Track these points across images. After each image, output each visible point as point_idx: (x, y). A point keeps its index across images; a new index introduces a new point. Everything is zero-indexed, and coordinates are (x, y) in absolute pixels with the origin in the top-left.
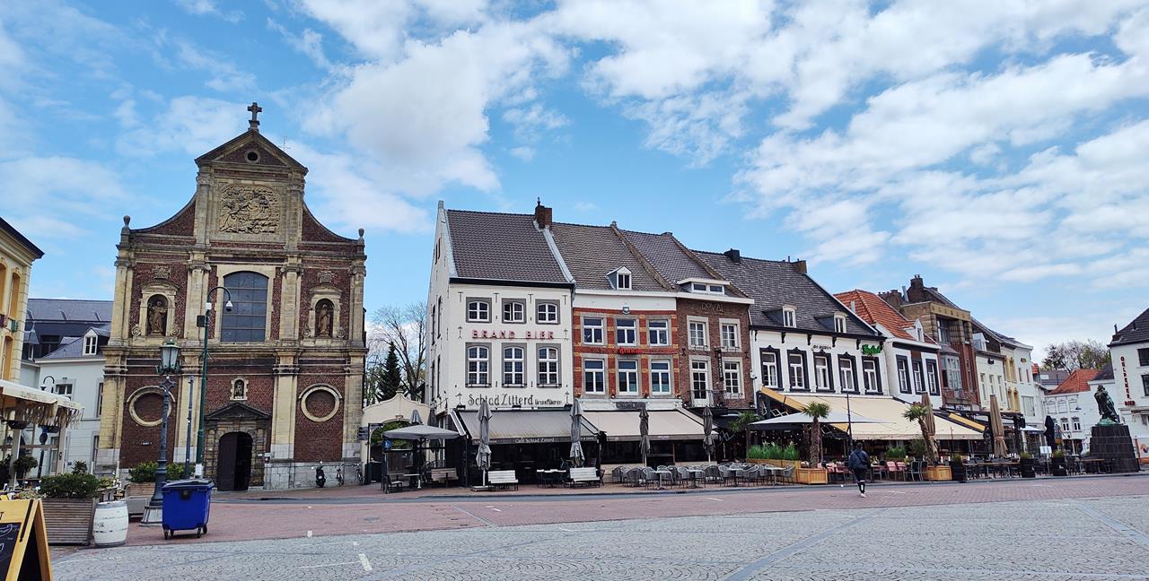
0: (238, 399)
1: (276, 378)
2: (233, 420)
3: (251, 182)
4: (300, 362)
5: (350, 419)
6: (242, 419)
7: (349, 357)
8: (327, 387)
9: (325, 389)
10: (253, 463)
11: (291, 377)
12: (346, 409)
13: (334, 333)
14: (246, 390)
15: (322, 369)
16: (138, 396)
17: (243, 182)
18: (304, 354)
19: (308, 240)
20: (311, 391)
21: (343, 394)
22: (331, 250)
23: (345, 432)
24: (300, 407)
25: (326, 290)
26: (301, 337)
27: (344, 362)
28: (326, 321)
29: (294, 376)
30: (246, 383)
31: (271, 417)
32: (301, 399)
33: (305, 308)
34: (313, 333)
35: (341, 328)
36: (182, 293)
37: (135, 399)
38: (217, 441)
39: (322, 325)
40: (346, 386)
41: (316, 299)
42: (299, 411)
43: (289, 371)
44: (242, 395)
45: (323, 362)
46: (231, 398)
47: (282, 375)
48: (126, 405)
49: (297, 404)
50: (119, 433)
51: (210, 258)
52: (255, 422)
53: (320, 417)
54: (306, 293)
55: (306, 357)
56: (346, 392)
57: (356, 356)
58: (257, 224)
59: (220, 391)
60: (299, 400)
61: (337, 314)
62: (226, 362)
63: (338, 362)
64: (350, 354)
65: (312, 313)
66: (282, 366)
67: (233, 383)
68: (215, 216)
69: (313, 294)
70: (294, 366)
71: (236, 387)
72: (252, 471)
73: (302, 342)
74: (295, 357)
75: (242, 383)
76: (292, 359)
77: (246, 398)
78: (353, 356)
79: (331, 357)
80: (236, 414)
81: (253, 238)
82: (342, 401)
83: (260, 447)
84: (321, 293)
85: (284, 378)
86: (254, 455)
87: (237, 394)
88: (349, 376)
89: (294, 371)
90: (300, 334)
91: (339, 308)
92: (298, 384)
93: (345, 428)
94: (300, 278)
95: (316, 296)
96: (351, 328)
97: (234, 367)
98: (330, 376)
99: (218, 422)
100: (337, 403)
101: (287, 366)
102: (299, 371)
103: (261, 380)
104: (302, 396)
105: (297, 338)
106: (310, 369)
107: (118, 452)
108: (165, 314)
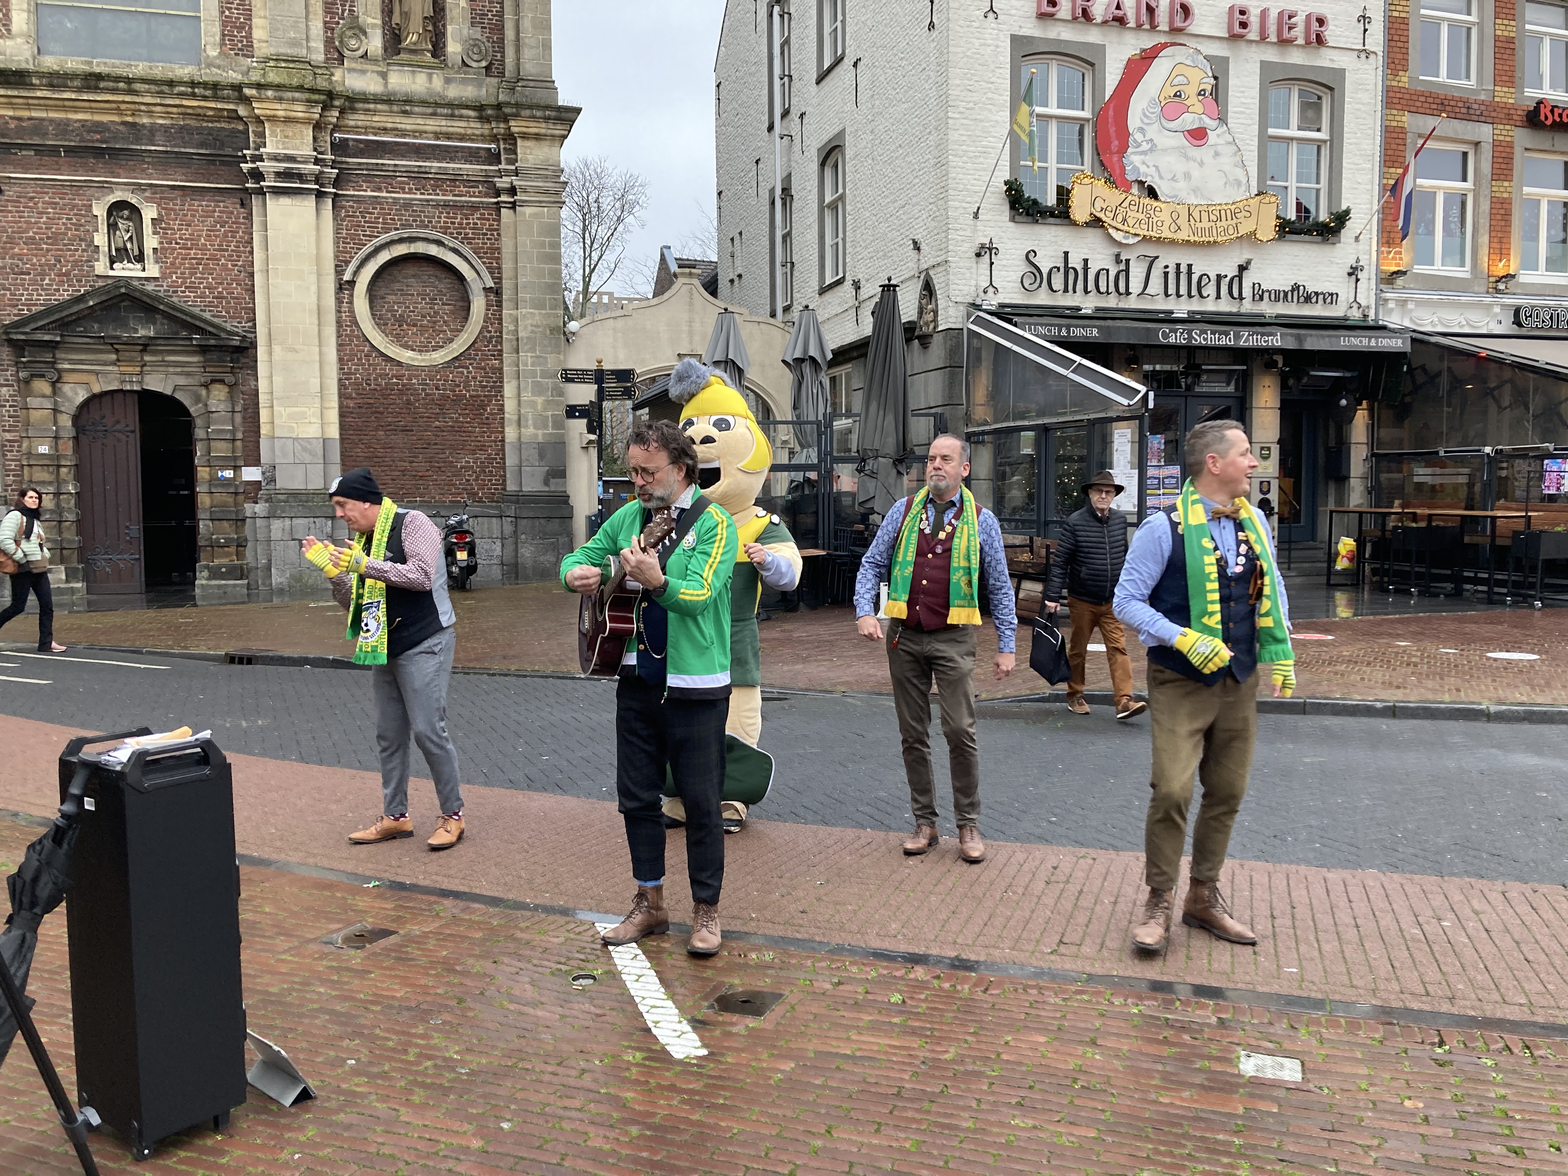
0: (125, 270)
1: (255, 201)
2: (114, 345)
4: (339, 147)
5: (527, 357)
6: (146, 346)
7: (511, 138)
8: (439, 243)
9: (433, 250)
10: (204, 500)
11: (311, 200)
12: (508, 327)
13: (453, 48)
14: (151, 242)
15: (419, 178)
18: (352, 120)
20: (384, 257)
21: (496, 272)
23: (510, 406)
24: (352, 311)
26: (336, 55)
27: (494, 158)
29: (320, 197)
30: (149, 213)
31: (254, 345)
32: (352, 283)
34: (375, 43)
35: (477, 33)
38: (66, 421)
39: (405, 15)
40: (507, 245)
42: (347, 325)
43: (300, 177)
44: (140, 258)
45: (419, 151)
46: (101, 267)
47: (279, 192)
49: (339, 301)
52: (195, 359)
53: (422, 349)
55: (355, 129)
56: (507, 266)
57: (538, 137)
59: (55, 239)
60: (344, 287)
62: (63, 127)
63: (472, 156)
64: (516, 126)
66: (276, 158)
67: (100, 210)
70: (317, 161)
71: (112, 227)
72: (204, 527)
73: (338, 73)
74: (318, 127)
75: (135, 212)
76: (309, 132)
77: (153, 270)
78: (525, 136)
79: (449, 136)
80: (125, 326)
82: (495, 293)
83: (221, 449)
85: (285, 201)
86: (203, 473)
87: (119, 255)
88: (513, 206)
89: (318, 178)
90: (329, 42)
92: (337, 231)
93: (509, 390)
96: (509, 34)
97: (98, 153)
98: (446, 205)
99: (60, 355)
100: (478, 304)
101: (291, 159)
102: (337, 182)
103: (201, 205)
104: (356, 273)
105: (319, 57)
106: (373, 177)
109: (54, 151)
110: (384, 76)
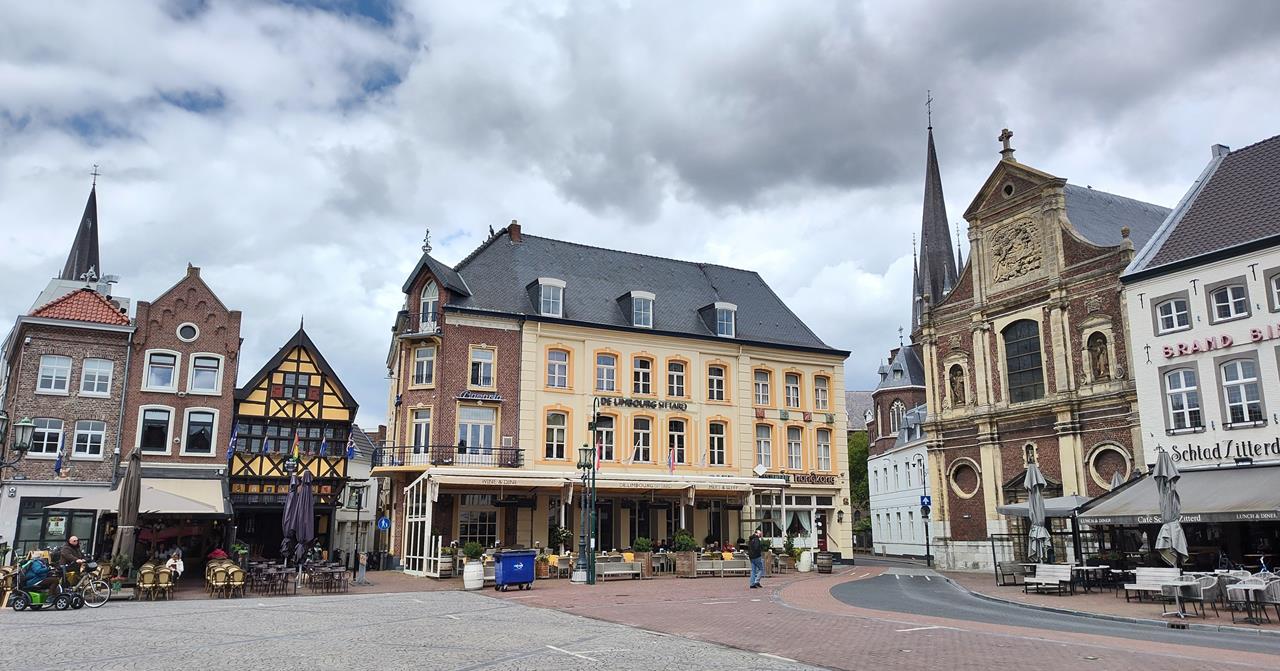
1: (1057, 440)
3: (1011, 219)
4: (1080, 417)
7: (1127, 403)
8: (1113, 444)
9: (1112, 447)
11: (1072, 437)
14: (1036, 456)
15: (1106, 423)
16: (954, 469)
17: (1005, 222)
18: (1082, 407)
19: (1072, 263)
20: (1097, 452)
21: (1133, 453)
22: (1094, 268)
24: (1090, 472)
25: (1095, 321)
26: (1077, 386)
27: (1125, 411)
28: (1102, 360)
29: (1074, 435)
30: (1035, 447)
31: (1062, 487)
32: (1088, 462)
33: (1077, 349)
35: (1119, 366)
36: (971, 357)
37: (952, 472)
40: (1135, 442)
41: (1087, 334)
42: (1089, 478)
43: (1069, 429)
44: (1034, 462)
45: (1105, 413)
46: (1025, 465)
47: (1062, 435)
48: (947, 477)
49: (1085, 469)
50: (946, 507)
51: (988, 315)
52: (1049, 493)
54: (1076, 332)
55: (1085, 409)
56: (1136, 449)
57: (1133, 402)
58: (1023, 264)
59: (1014, 458)
60: (1087, 464)
62: (1015, 426)
63: (1118, 411)
64: (1128, 399)
66: (1060, 424)
67: (1024, 448)
68: (987, 269)
69: (1083, 329)
70: (1072, 423)
71: (1028, 453)
73: (1078, 392)
74: (1072, 412)
75: (1032, 448)
76: (1070, 414)
77: (1037, 465)
78: (1130, 402)
79: (1114, 405)
81: (1022, 280)
82: (1132, 460)
84: (1090, 327)
85: (1064, 438)
87: (1030, 461)
88: (1134, 427)
89: (1074, 429)
90: (1076, 383)
91: (1113, 340)
92: (1082, 445)
94: (1066, 313)
95: (1086, 331)
96: (1128, 363)
97: (1023, 431)
98: (1112, 430)
99: (1018, 494)
100: (1129, 465)
101: (1064, 424)
102: (1081, 428)
103: (1047, 442)
104: (1089, 459)
105: (1073, 389)
106: (1094, 424)
107: (948, 524)
108: (963, 383)
109: (1012, 432)
110: (1092, 389)
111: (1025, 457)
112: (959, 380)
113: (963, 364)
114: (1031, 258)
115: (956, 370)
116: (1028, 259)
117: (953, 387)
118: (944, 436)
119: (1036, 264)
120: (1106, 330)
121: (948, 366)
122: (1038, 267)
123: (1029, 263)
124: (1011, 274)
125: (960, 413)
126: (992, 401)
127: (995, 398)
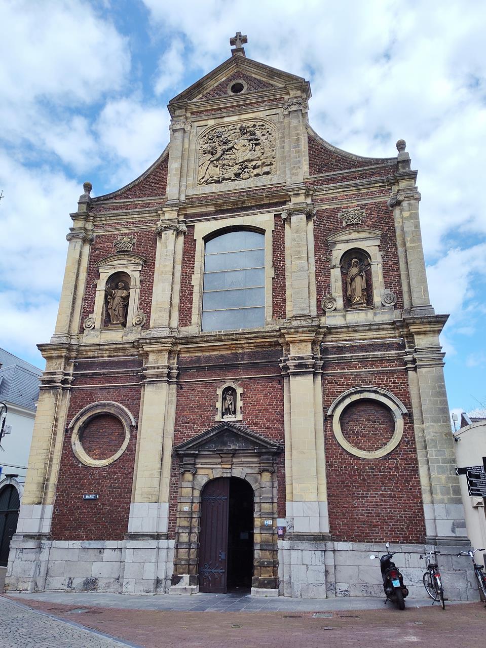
0: (228, 419)
1: (285, 381)
2: (220, 454)
3: (236, 118)
4: (324, 351)
5: (432, 452)
6: (234, 454)
7: (410, 336)
8: (376, 392)
9: (373, 396)
10: (257, 538)
11: (311, 377)
12: (418, 434)
13: (377, 299)
14: (239, 404)
15: (364, 361)
16: (84, 418)
17: (226, 120)
18: (329, 338)
19: (319, 172)
20: (348, 401)
21: (408, 405)
22: (355, 178)
23: (424, 481)
24: (332, 431)
25: (354, 235)
26: (322, 312)
27: (402, 347)
28: (359, 283)
29: (315, 374)
30: (239, 391)
31: (283, 451)
32: (332, 416)
33: (323, 267)
34: (340, 303)
35: (388, 291)
36: (148, 265)
37: (80, 423)
38: (197, 493)
39: (354, 290)
40: (413, 390)
41: (340, 250)
42: (329, 438)
43: (306, 366)
44: (234, 413)
45: (363, 349)
46: (218, 418)
47: (296, 374)
48: (68, 431)
49: (325, 426)
50: (53, 480)
51: (186, 216)
52: (255, 460)
53: (369, 450)
54: (323, 244)
55: (332, 342)
56: (414, 401)
57: (425, 333)
58: (246, 167)
59: (200, 407)
60: (328, 419)
61: (377, 270)
62: (208, 359)
63: (390, 347)
64: (413, 329)
65: (336, 273)
66: (295, 359)
67: (219, 392)
68: (192, 166)
69: (335, 243)
70: (313, 358)
71: (224, 399)
72: (257, 554)
73: (323, 319)
74: (314, 343)
75: (234, 391)
76: (309, 345)
77: (239, 417)
78: (418, 333)
79: (378, 339)
80: (225, 444)
81: (242, 185)
82: (408, 417)
83: (266, 507)
84: (347, 241)
85: (299, 378)
86: (257, 522)
87: (226, 411)
88: (415, 369)
89: (314, 366)
90: (319, 307)
91: (380, 259)
92: (324, 391)
93: (422, 471)
94: (311, 224)
95: (339, 246)
96: (405, 288)
97: (221, 367)
98: (378, 373)
99: (198, 461)
100: (400, 423)
101: (302, 358)
102: (323, 367)
103: (261, 385)
104: (333, 411)
105: (314, 313)
106: (340, 363)
107: (49, 509)
108: (127, 298)
109: (203, 369)
110: (344, 316)
111: (219, 405)
112: (120, 293)
113: (134, 272)
114: (260, 163)
115: (118, 280)
116: (254, 163)
117: (107, 302)
118: (76, 368)
119: (266, 169)
120: (371, 246)
121: (105, 273)
122: (268, 173)
123: (255, 167)
124: (226, 176)
125: (115, 336)
126: (175, 323)
127: (181, 320)
